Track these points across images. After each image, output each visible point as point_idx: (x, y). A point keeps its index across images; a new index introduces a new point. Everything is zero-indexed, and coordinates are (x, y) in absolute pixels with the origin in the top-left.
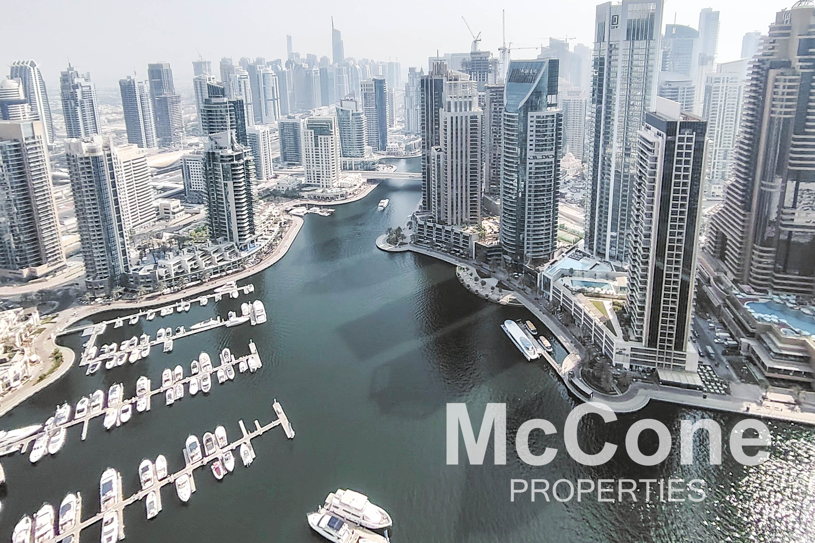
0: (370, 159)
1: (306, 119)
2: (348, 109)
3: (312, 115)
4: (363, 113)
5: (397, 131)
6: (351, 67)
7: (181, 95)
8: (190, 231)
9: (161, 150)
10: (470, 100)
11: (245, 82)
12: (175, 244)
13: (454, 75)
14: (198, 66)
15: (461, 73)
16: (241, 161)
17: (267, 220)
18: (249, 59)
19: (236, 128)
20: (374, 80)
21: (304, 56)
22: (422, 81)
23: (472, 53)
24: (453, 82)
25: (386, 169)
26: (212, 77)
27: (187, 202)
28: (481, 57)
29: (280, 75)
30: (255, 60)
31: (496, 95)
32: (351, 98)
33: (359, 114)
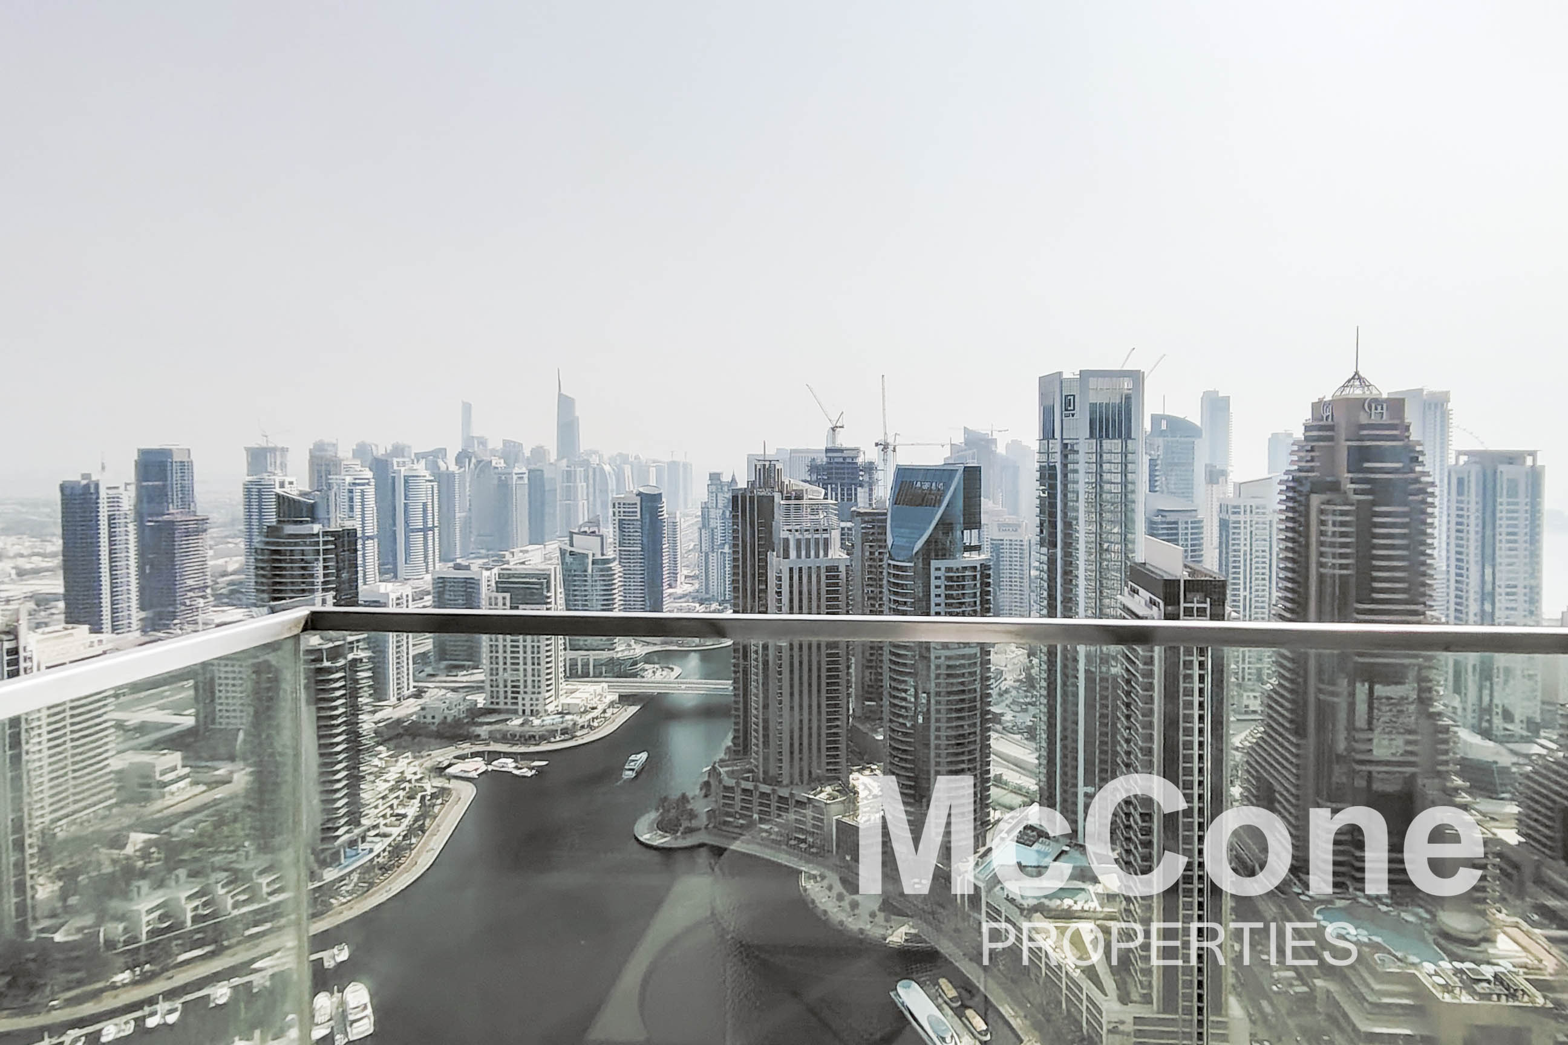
0: (626, 653)
1: (496, 571)
2: (586, 552)
3: (508, 563)
4: (614, 559)
5: (684, 596)
6: (594, 469)
7: (210, 516)
8: (201, 825)
9: (147, 639)
10: (825, 536)
11: (363, 491)
12: (158, 860)
13: (795, 488)
14: (258, 457)
15: (807, 485)
16: (341, 662)
17: (392, 790)
18: (377, 446)
19: (336, 589)
20: (639, 494)
21: (495, 443)
22: (735, 499)
23: (827, 450)
24: (793, 502)
25: (659, 673)
26: (287, 479)
27: (200, 758)
28: (844, 458)
29: (444, 481)
30: (389, 448)
31: (873, 527)
32: (592, 530)
33: (607, 561)
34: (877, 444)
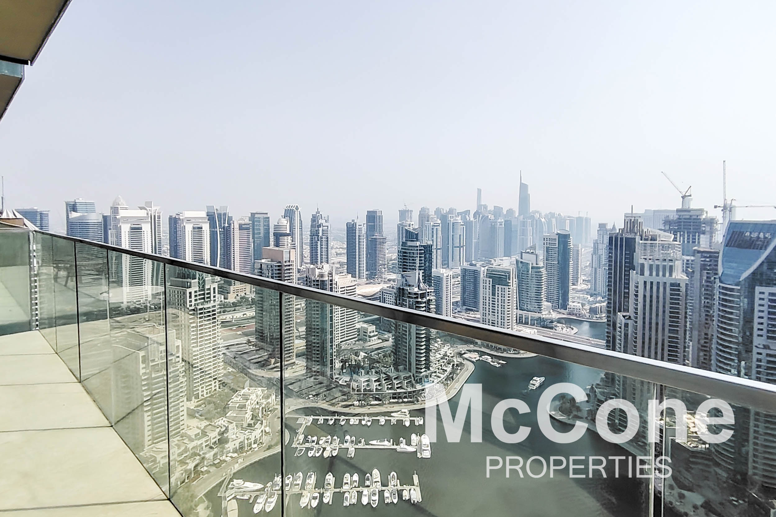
0: (547, 316)
1: (487, 268)
2: (529, 262)
3: (492, 265)
4: (543, 267)
5: (581, 291)
6: (537, 221)
7: (387, 237)
8: (380, 355)
9: (368, 282)
10: (671, 264)
11: (437, 229)
12: (368, 364)
13: (651, 234)
14: (404, 214)
15: (662, 232)
16: (425, 300)
17: (442, 359)
18: (443, 209)
19: (424, 269)
20: (558, 234)
21: (491, 208)
22: (611, 239)
23: (678, 211)
24: (649, 242)
25: (565, 329)
26: (412, 223)
27: (380, 329)
28: (691, 216)
29: (468, 225)
30: (448, 210)
31: (710, 261)
32: (532, 251)
33: (539, 268)
34: (716, 207)
